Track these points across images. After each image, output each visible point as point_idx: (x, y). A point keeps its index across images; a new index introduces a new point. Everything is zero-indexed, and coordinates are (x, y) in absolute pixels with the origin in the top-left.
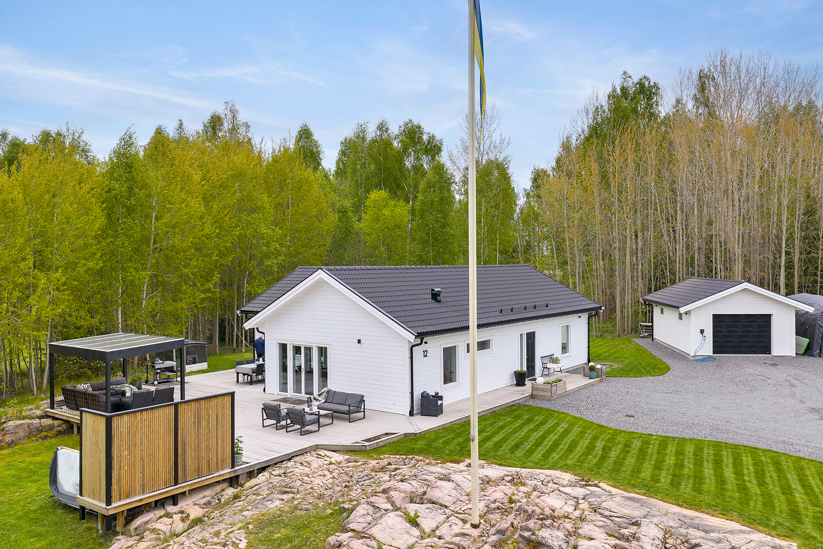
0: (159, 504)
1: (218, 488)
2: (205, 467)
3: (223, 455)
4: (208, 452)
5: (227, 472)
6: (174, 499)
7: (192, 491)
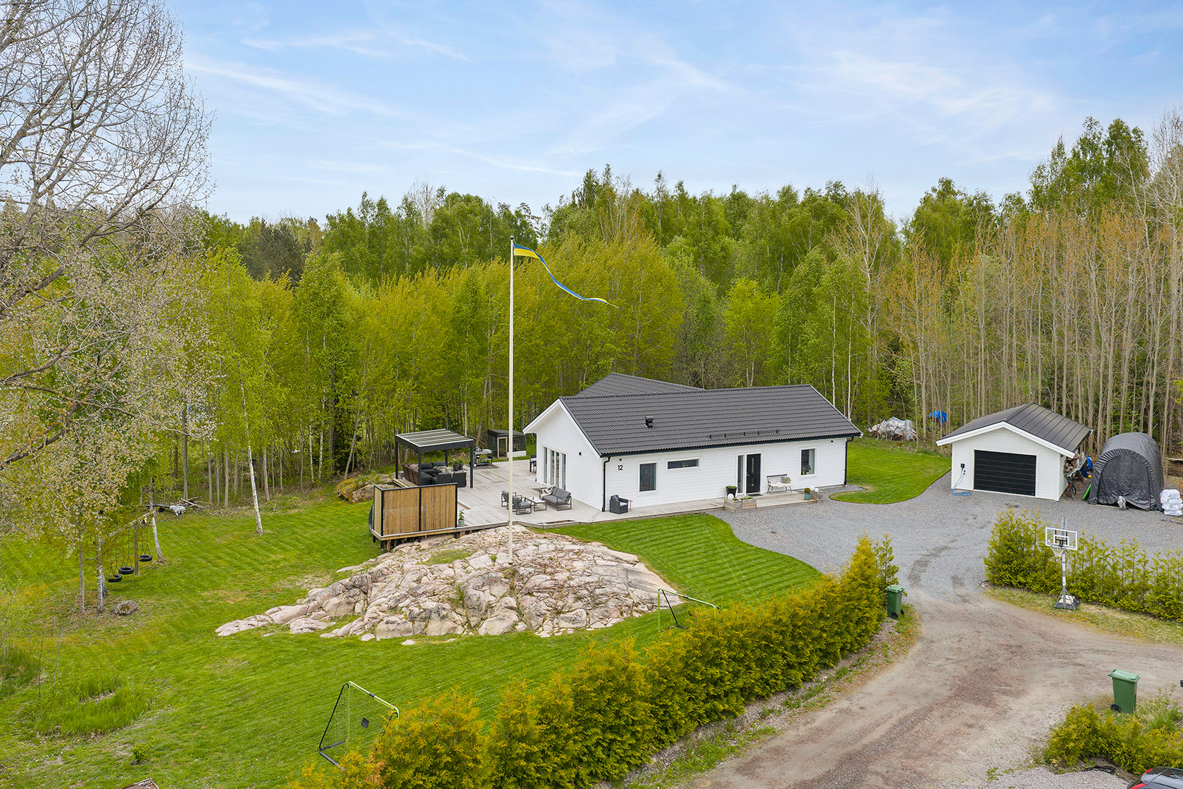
0: (410, 540)
1: (447, 537)
2: (438, 524)
3: (449, 519)
4: (439, 516)
5: (451, 529)
6: (419, 539)
7: (429, 536)
